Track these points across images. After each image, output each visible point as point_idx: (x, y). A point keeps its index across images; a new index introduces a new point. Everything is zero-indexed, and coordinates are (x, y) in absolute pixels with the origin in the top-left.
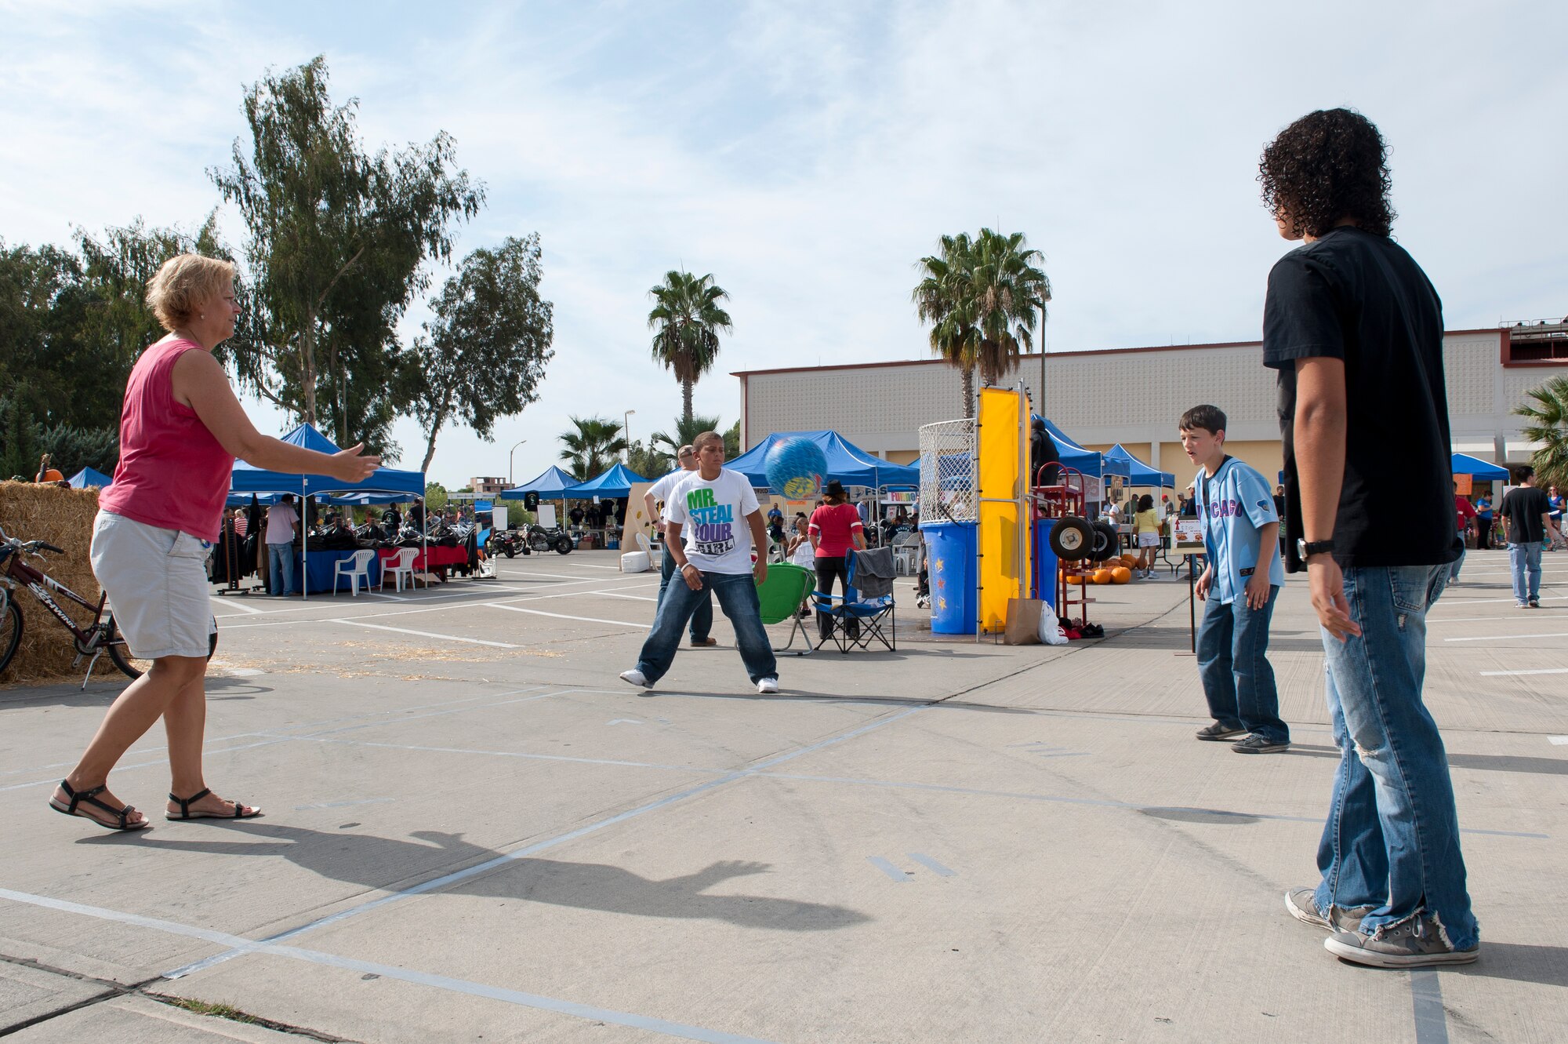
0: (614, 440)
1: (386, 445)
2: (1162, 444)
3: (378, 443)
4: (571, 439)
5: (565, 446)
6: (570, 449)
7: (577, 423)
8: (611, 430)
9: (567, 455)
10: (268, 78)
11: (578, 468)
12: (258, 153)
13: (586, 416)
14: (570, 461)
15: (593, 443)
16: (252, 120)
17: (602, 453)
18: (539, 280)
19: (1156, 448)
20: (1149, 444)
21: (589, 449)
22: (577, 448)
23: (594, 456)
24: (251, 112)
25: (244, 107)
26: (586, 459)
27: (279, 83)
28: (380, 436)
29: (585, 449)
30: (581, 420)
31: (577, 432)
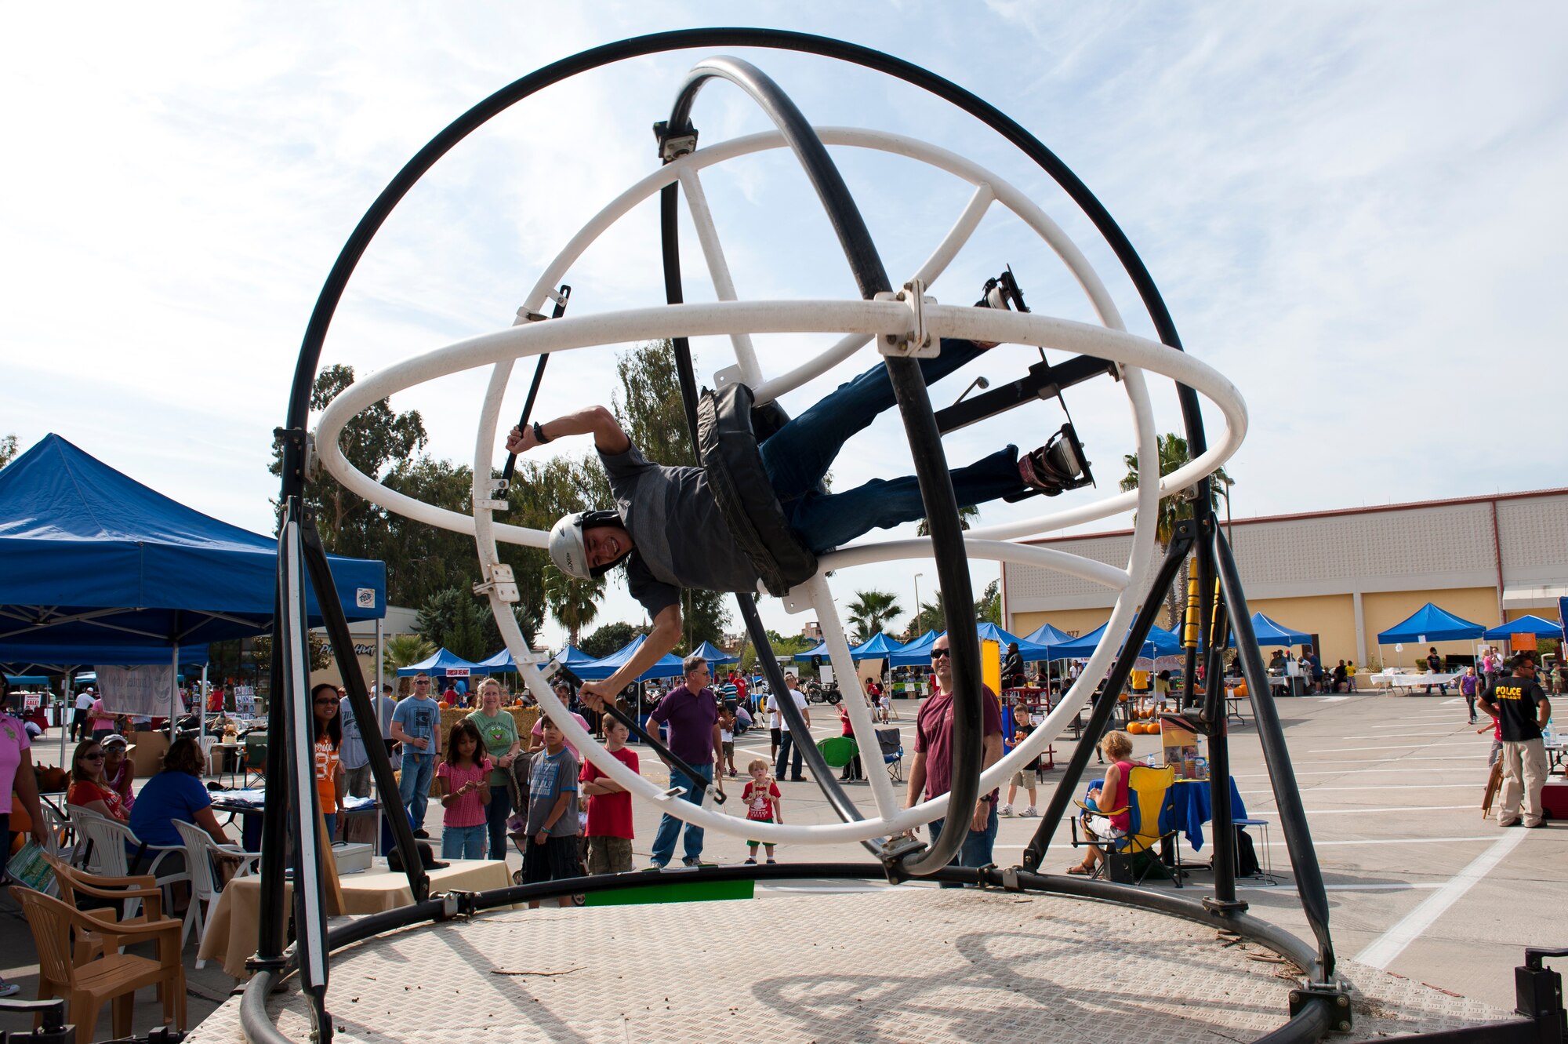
0: (890, 607)
1: (720, 612)
2: (1363, 595)
3: (714, 612)
4: (856, 608)
5: (852, 613)
6: (856, 615)
7: (861, 596)
8: (888, 599)
9: (853, 620)
10: (636, 350)
11: (863, 629)
12: (629, 403)
13: (867, 590)
14: (856, 625)
15: (873, 610)
16: (625, 380)
17: (881, 617)
18: (831, 482)
19: (1357, 599)
20: (1352, 595)
21: (871, 615)
22: (861, 615)
23: (875, 619)
24: (623, 374)
25: (618, 370)
26: (868, 622)
27: (644, 353)
28: (716, 605)
29: (868, 615)
30: (864, 592)
31: (860, 601)
